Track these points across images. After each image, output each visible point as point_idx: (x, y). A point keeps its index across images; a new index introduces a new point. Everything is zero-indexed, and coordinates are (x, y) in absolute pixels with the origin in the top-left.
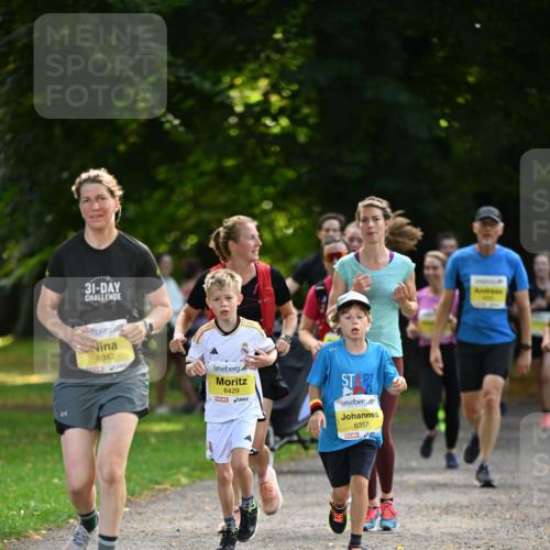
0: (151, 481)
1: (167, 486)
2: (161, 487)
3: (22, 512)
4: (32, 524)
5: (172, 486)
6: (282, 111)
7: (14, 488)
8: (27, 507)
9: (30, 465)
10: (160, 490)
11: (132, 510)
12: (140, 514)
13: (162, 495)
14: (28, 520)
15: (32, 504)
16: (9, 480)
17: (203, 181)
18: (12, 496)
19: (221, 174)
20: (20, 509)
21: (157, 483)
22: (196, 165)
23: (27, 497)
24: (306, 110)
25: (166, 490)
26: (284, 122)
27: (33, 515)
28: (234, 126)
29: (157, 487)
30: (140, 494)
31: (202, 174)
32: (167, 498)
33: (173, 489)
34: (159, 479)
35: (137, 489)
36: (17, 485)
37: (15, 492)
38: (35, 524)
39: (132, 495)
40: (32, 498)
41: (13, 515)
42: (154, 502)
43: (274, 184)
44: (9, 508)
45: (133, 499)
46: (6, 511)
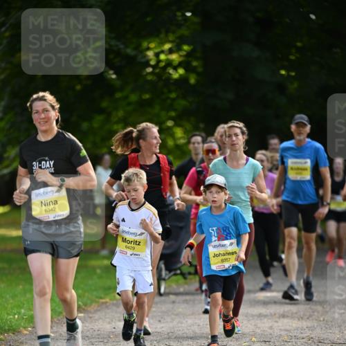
0: (97, 297)
1: (108, 300)
2: (104, 301)
3: (16, 316)
4: (22, 324)
5: (110, 300)
6: (180, 65)
7: (11, 301)
8: (19, 313)
9: (21, 287)
10: (103, 303)
11: (86, 315)
12: (91, 317)
13: (104, 306)
14: (20, 321)
15: (23, 311)
16: (8, 296)
17: (130, 108)
18: (10, 306)
19: (141, 103)
20: (15, 314)
21: (101, 298)
23: (20, 307)
24: (195, 64)
25: (106, 302)
26: (181, 71)
27: (23, 318)
28: (150, 74)
29: (101, 301)
30: (91, 305)
31: (129, 104)
32: (107, 307)
33: (111, 302)
34: (102, 296)
35: (89, 302)
36: (13, 299)
37: (12, 303)
38: (24, 324)
39: (85, 306)
40: (22, 308)
41: (10, 318)
42: (99, 310)
43: (175, 110)
44: (8, 314)
45: (86, 308)
46: (6, 316)
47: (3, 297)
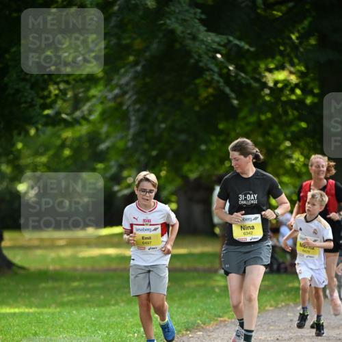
0: (215, 316)
1: (226, 318)
2: (222, 319)
3: (136, 335)
5: (229, 318)
6: (297, 86)
7: (131, 320)
8: (139, 332)
10: (221, 321)
11: (205, 334)
12: (209, 336)
13: (222, 324)
14: (139, 340)
16: (127, 315)
17: (248, 128)
18: (129, 324)
19: (259, 124)
20: (135, 333)
21: (220, 317)
22: (244, 118)
23: (139, 325)
25: (225, 321)
26: (298, 92)
27: (143, 337)
28: (267, 95)
29: (219, 319)
30: (210, 324)
31: (248, 124)
32: (225, 326)
33: (230, 320)
34: (221, 314)
35: (207, 320)
36: (133, 318)
37: (131, 322)
39: (204, 324)
41: (130, 337)
42: (218, 329)
44: (128, 333)
45: (204, 327)
46: (126, 334)
47: (122, 316)
